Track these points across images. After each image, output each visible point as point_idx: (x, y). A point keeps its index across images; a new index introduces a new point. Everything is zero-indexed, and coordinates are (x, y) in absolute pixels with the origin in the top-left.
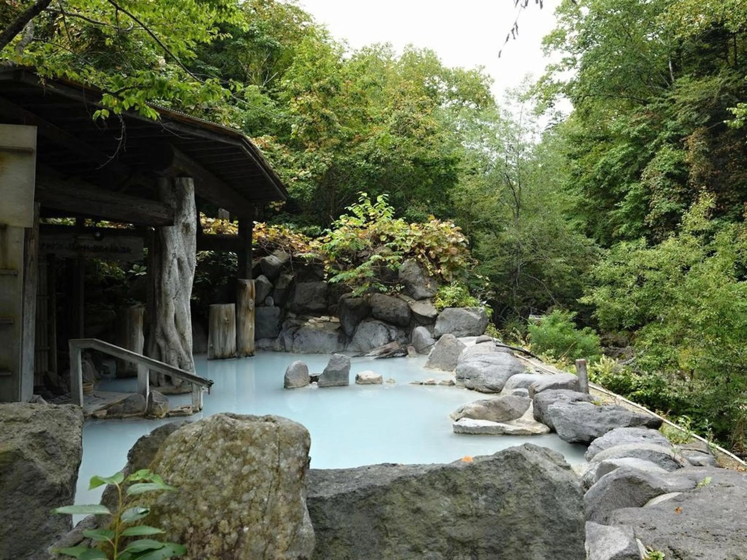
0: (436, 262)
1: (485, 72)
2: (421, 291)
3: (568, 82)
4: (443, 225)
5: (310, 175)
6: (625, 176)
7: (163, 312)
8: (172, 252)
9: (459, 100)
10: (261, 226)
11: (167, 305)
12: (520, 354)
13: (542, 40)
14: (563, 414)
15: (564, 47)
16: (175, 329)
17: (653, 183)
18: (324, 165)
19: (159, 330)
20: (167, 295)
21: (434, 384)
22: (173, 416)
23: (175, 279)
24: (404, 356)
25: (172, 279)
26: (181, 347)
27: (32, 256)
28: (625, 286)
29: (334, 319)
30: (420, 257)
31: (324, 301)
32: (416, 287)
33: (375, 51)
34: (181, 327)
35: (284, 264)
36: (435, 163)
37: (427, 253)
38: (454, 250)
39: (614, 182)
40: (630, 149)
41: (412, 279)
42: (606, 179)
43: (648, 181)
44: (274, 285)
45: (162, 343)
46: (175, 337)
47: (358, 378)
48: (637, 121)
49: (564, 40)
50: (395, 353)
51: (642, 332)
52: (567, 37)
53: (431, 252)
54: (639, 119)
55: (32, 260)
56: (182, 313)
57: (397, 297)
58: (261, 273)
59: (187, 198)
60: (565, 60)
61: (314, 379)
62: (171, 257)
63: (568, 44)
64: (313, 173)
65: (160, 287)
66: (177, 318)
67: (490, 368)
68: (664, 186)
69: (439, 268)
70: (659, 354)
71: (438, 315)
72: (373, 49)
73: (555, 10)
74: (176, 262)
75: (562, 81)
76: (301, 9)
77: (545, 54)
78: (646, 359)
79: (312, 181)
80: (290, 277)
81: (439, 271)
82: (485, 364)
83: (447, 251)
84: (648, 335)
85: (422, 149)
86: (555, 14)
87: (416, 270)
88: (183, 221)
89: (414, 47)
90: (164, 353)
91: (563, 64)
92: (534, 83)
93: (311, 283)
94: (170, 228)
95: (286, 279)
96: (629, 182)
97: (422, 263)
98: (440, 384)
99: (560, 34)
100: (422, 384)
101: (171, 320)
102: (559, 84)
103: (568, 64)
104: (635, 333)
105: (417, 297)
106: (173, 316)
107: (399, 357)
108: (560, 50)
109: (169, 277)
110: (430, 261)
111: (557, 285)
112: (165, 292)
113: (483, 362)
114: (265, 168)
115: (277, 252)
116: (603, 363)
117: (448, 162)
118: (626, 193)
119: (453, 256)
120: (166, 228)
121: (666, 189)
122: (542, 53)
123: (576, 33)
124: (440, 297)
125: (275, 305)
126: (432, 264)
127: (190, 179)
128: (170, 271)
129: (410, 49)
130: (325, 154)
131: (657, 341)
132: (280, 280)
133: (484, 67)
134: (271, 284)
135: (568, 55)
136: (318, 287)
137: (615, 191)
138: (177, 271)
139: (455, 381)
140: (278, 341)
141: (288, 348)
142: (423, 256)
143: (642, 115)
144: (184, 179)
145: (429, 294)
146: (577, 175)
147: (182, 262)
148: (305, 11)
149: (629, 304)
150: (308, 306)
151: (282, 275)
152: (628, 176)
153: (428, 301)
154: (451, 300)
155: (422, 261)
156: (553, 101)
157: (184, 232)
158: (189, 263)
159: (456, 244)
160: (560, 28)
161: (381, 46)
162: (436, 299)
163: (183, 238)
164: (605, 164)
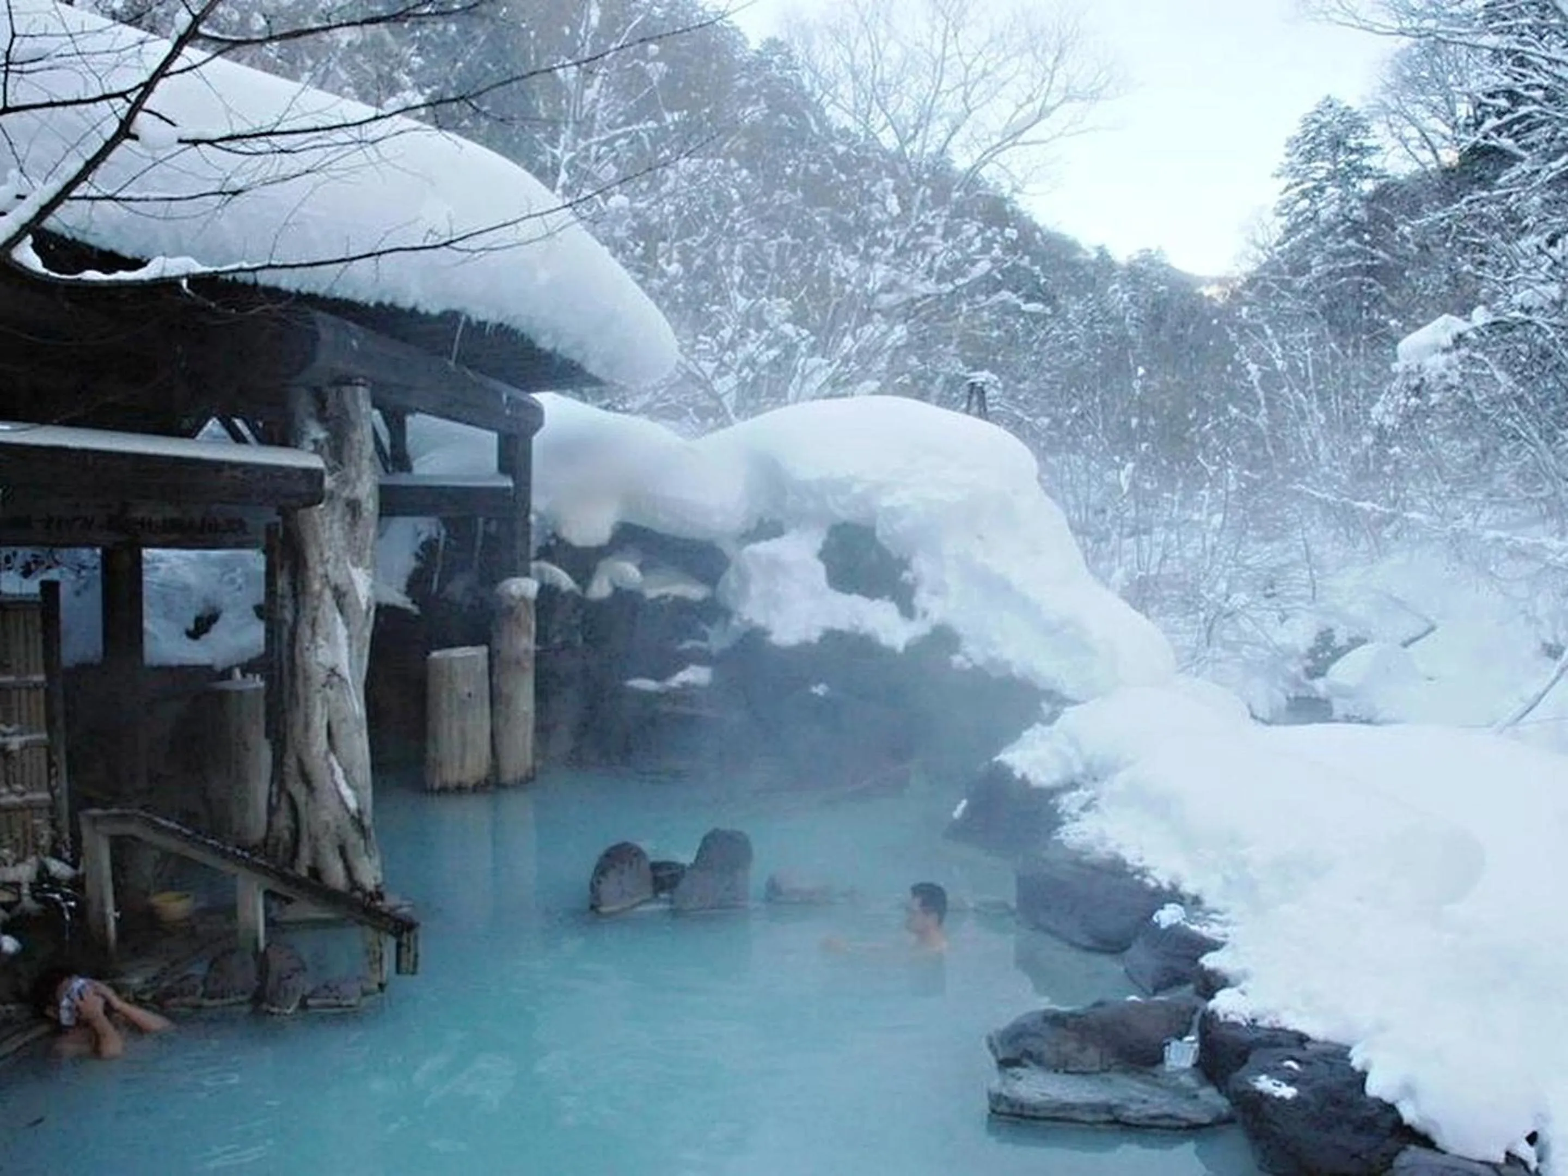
7: (300, 718)
8: (320, 570)
11: (307, 700)
16: (328, 760)
19: (291, 760)
20: (307, 678)
25: (319, 638)
34: (345, 751)
45: (298, 790)
56: (345, 719)
62: (317, 586)
65: (292, 659)
66: (335, 733)
74: (328, 595)
88: (345, 494)
90: (303, 815)
94: (315, 514)
101: (320, 742)
106: (323, 728)
109: (314, 633)
112: (305, 671)
120: (305, 512)
127: (361, 390)
128: (314, 618)
138: (332, 617)
139: (1013, 905)
144: (347, 390)
147: (345, 595)
157: (348, 518)
163: (346, 535)
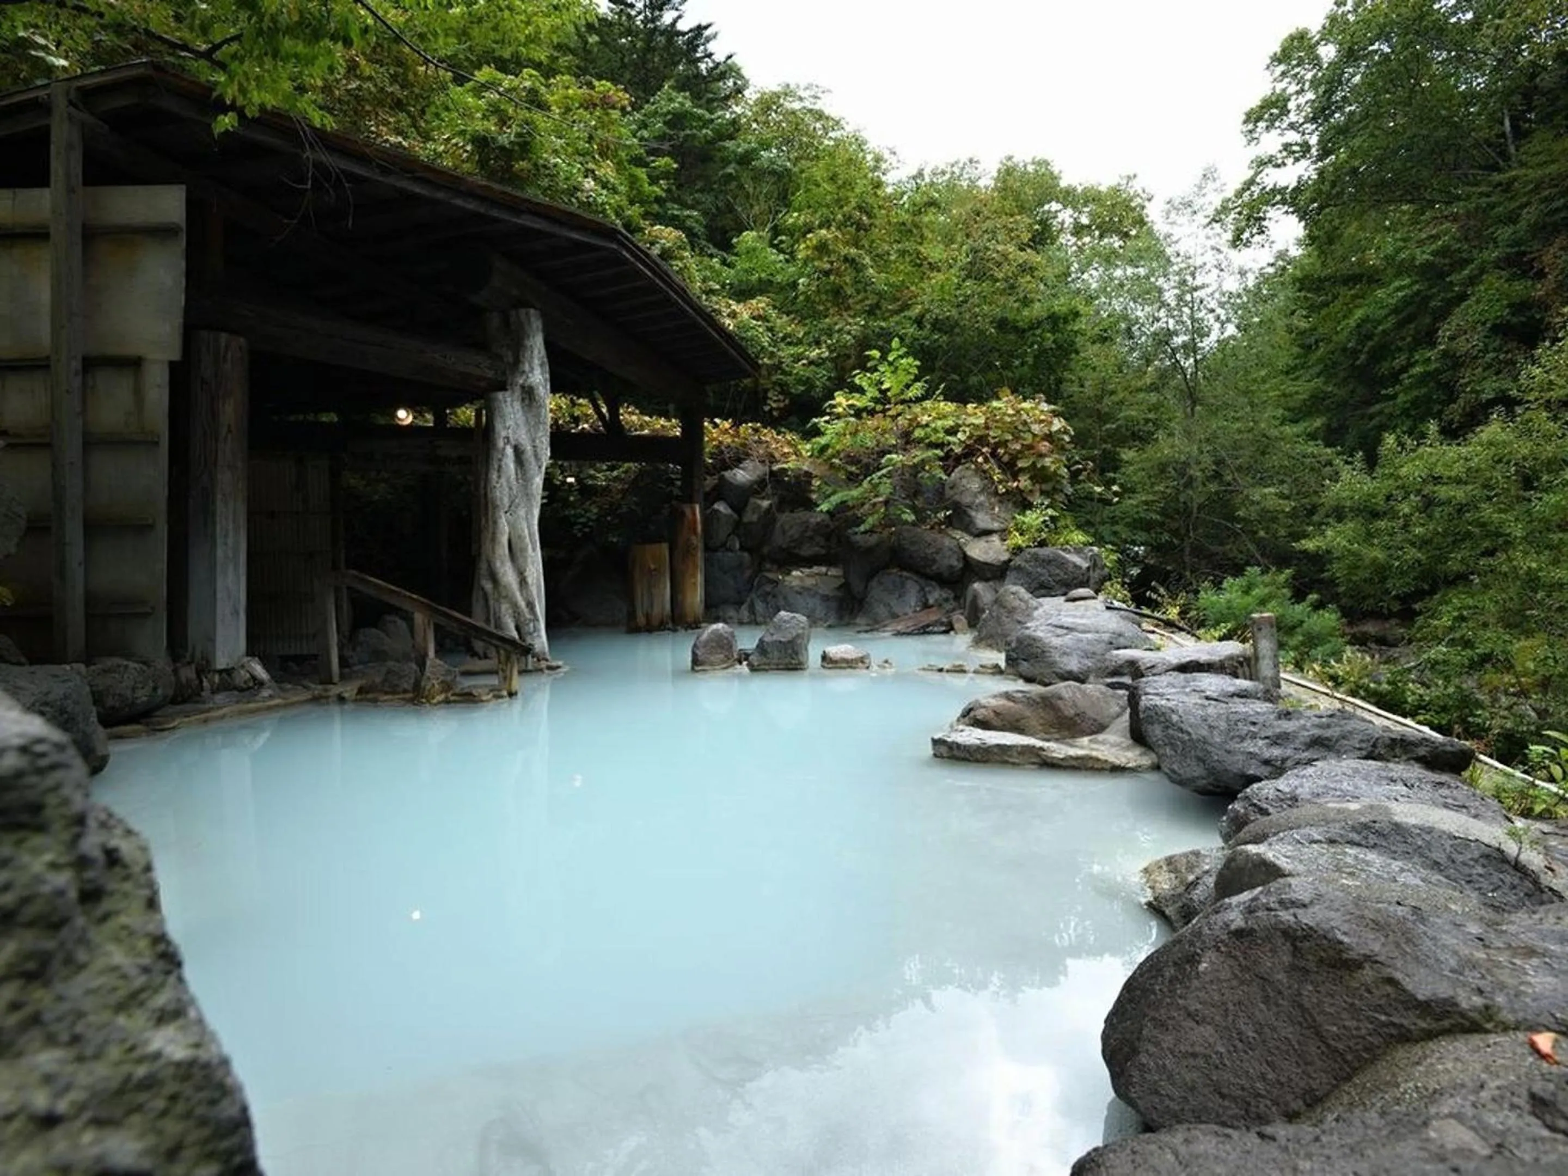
0: (1011, 469)
1: (1137, 186)
2: (982, 520)
3: (1294, 184)
4: (1027, 405)
5: (827, 354)
6: (1403, 339)
7: (490, 536)
8: (503, 434)
9: (1093, 237)
10: (727, 425)
11: (495, 522)
12: (1157, 626)
13: (1243, 117)
14: (1175, 718)
15: (1284, 125)
16: (508, 564)
17: (1462, 346)
18: (848, 337)
19: (484, 566)
20: (495, 507)
21: (964, 671)
22: (455, 702)
23: (508, 481)
24: (946, 632)
25: (503, 480)
26: (518, 594)
27: (229, 426)
28: (1395, 516)
29: (833, 572)
30: (980, 460)
31: (823, 543)
32: (973, 513)
33: (953, 173)
34: (521, 560)
35: (756, 482)
36: (1035, 325)
37: (994, 454)
38: (1044, 446)
39: (1381, 352)
40: (1416, 287)
41: (966, 499)
42: (1366, 349)
43: (1454, 345)
44: (740, 515)
45: (488, 586)
46: (508, 575)
47: (825, 657)
48: (1432, 236)
49: (1285, 111)
50: (928, 626)
51: (1430, 605)
52: (1292, 105)
53: (1001, 451)
54: (1434, 232)
55: (230, 431)
56: (520, 537)
57: (940, 531)
58: (719, 498)
59: (528, 343)
60: (1287, 147)
61: (744, 657)
62: (501, 444)
63: (1293, 117)
64: (831, 352)
65: (486, 494)
66: (513, 546)
67: (1068, 639)
68: (1486, 351)
69: (1015, 478)
70: (1467, 644)
71: (1010, 560)
72: (949, 169)
73: (1269, 61)
74: (509, 451)
75: (1282, 183)
76: (827, 112)
77: (1249, 142)
78: (1439, 651)
79: (829, 364)
80: (765, 504)
81: (1015, 484)
82: (1059, 631)
83: (1030, 447)
84: (1444, 608)
85: (1012, 302)
86: (1268, 67)
87: (975, 484)
88: (521, 382)
89: (1015, 160)
90: (491, 602)
91: (1285, 154)
92: (1230, 194)
93: (800, 514)
94: (500, 395)
95: (759, 507)
96: (1412, 350)
97: (984, 472)
98: (976, 672)
99: (1277, 101)
100: (941, 670)
101: (503, 550)
102: (1274, 191)
103: (1294, 152)
104: (1417, 607)
105: (976, 532)
106: (504, 540)
107: (935, 633)
108: (1279, 131)
109: (499, 477)
110: (1000, 467)
111: (1262, 533)
112: (493, 503)
113: (1056, 626)
114: (692, 307)
115: (747, 464)
116: (1349, 661)
117: (1055, 321)
118: (1404, 369)
119: (1041, 456)
120: (494, 395)
121: (1492, 355)
122: (1244, 141)
123: (1310, 96)
124: (1017, 530)
125: (742, 548)
126: (1004, 472)
127: (532, 311)
128: (500, 467)
129: (1009, 163)
130: (851, 320)
131: (1462, 619)
132: (749, 508)
133: (1135, 176)
134: (735, 516)
135: (1293, 137)
136: (812, 520)
137: (1384, 368)
138: (512, 466)
139: (1003, 665)
140: (744, 607)
141: (760, 619)
142: (986, 460)
143: (1442, 224)
144: (523, 311)
145: (996, 525)
146: (1310, 347)
147: (523, 452)
148: (833, 115)
149: (1401, 549)
150: (796, 551)
151: (752, 500)
152: (1409, 339)
153: (995, 538)
154: (1036, 535)
155: (986, 467)
156: (1265, 223)
157: (527, 402)
158: (536, 456)
159: (1049, 437)
160: (1278, 91)
161: (961, 165)
162: (1010, 532)
163: (525, 413)
164: (1365, 320)
